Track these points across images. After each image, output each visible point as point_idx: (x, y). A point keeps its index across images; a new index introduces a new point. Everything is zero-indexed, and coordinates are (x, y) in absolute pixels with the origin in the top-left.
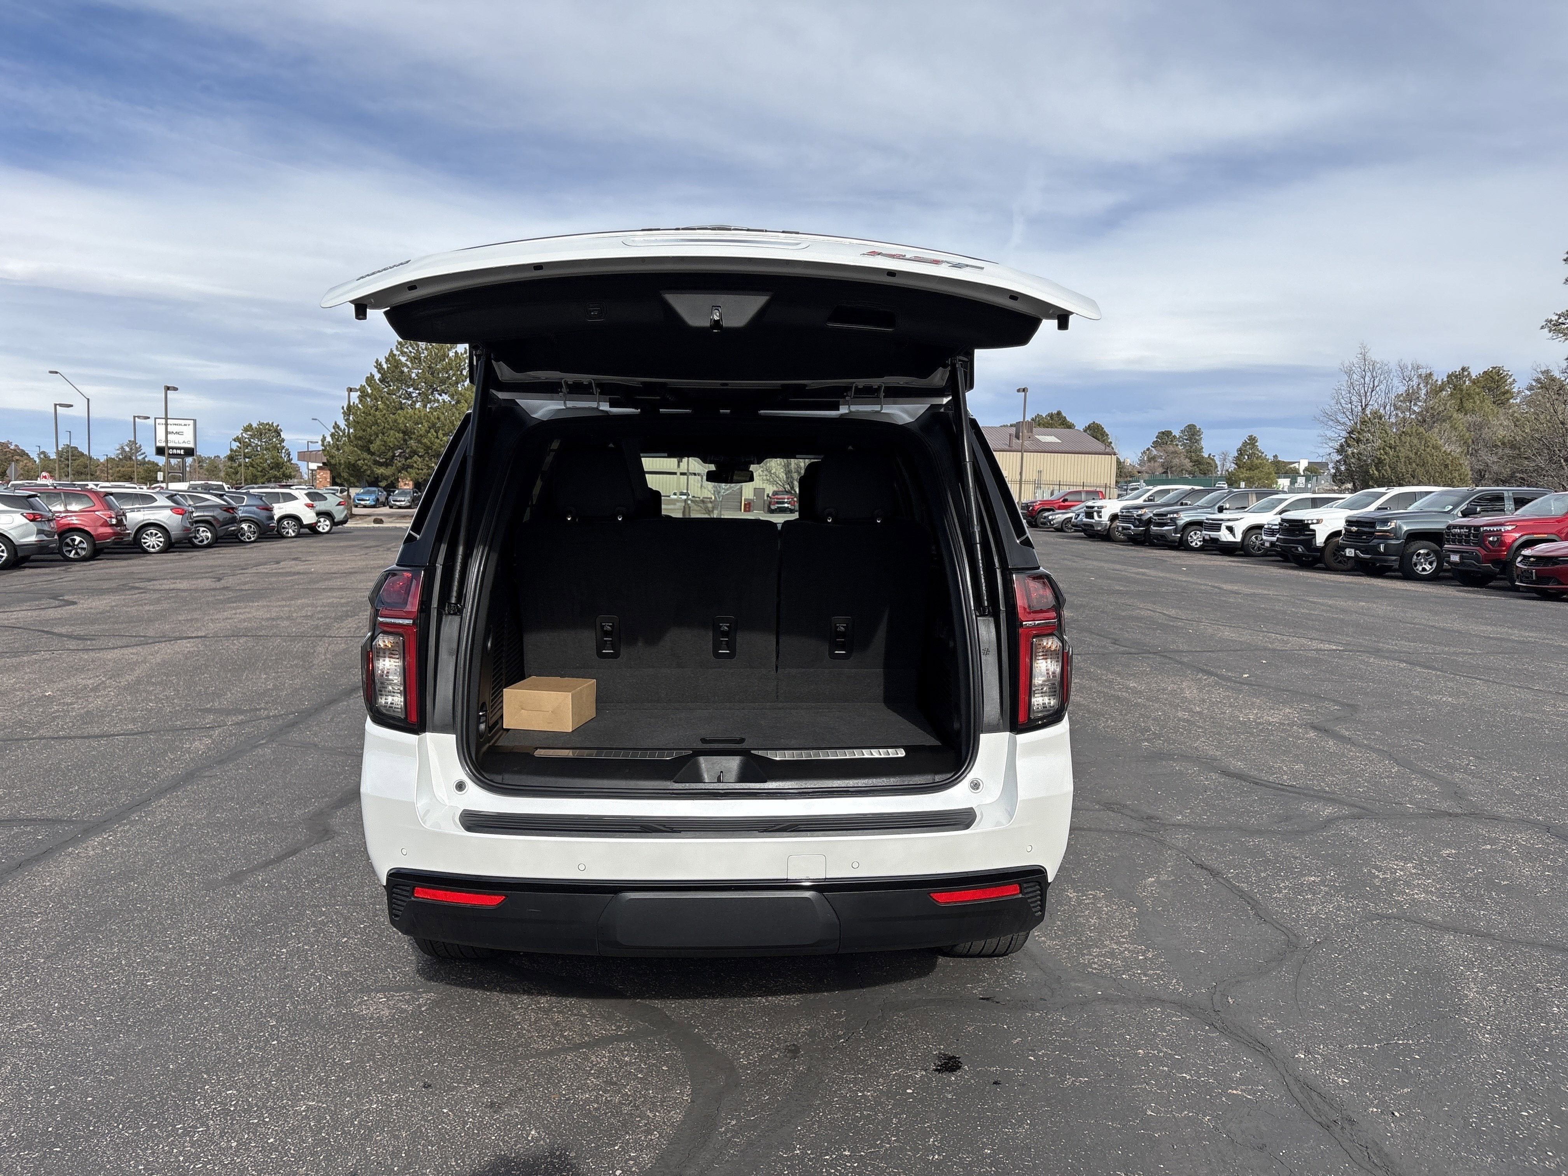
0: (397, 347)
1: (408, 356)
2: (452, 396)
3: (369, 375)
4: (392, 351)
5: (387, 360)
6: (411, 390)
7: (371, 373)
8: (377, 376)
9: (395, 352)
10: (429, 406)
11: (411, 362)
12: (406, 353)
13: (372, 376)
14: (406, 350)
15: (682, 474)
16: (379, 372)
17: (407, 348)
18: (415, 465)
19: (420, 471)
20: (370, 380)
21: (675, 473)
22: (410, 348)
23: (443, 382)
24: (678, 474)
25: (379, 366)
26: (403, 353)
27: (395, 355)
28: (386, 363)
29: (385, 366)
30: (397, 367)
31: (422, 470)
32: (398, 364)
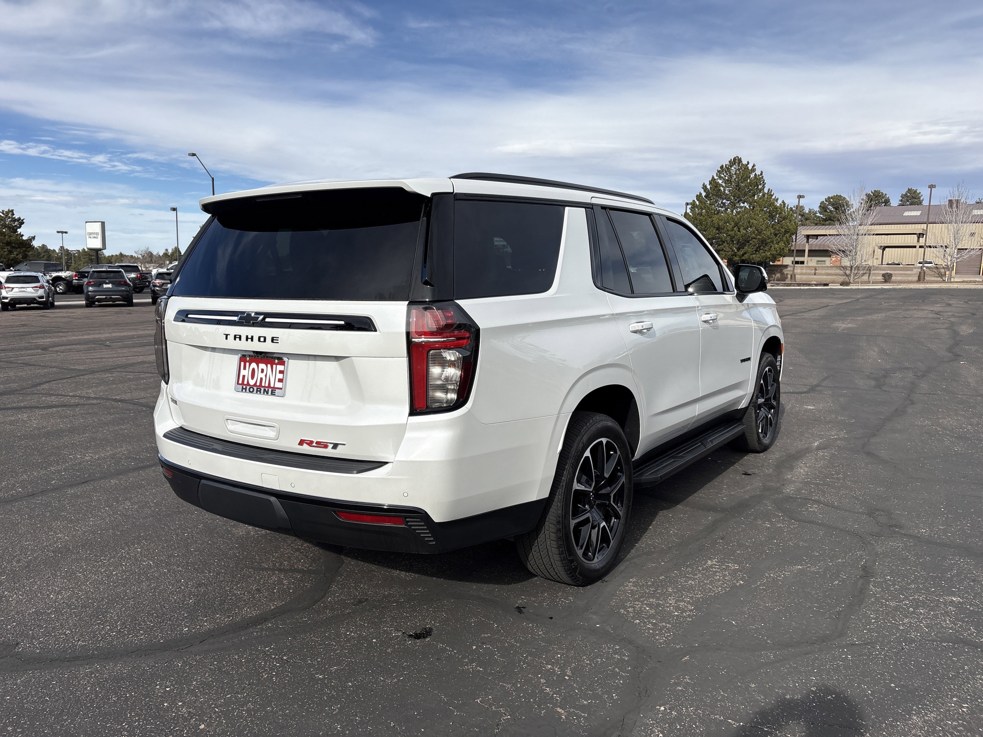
0: (717, 174)
1: (724, 179)
2: (750, 204)
3: (698, 194)
4: (713, 177)
5: (710, 183)
6: (724, 201)
7: (700, 193)
8: (704, 194)
9: (716, 178)
10: (734, 211)
11: (725, 183)
12: (722, 177)
13: (701, 194)
14: (722, 176)
15: (921, 247)
16: (705, 191)
17: (723, 174)
18: (724, 248)
19: (727, 253)
20: (699, 197)
21: (915, 247)
22: (725, 174)
23: (745, 194)
24: (918, 247)
25: (704, 187)
26: (720, 178)
27: (715, 179)
28: (709, 185)
29: (709, 187)
30: (716, 187)
31: (728, 252)
32: (717, 185)
